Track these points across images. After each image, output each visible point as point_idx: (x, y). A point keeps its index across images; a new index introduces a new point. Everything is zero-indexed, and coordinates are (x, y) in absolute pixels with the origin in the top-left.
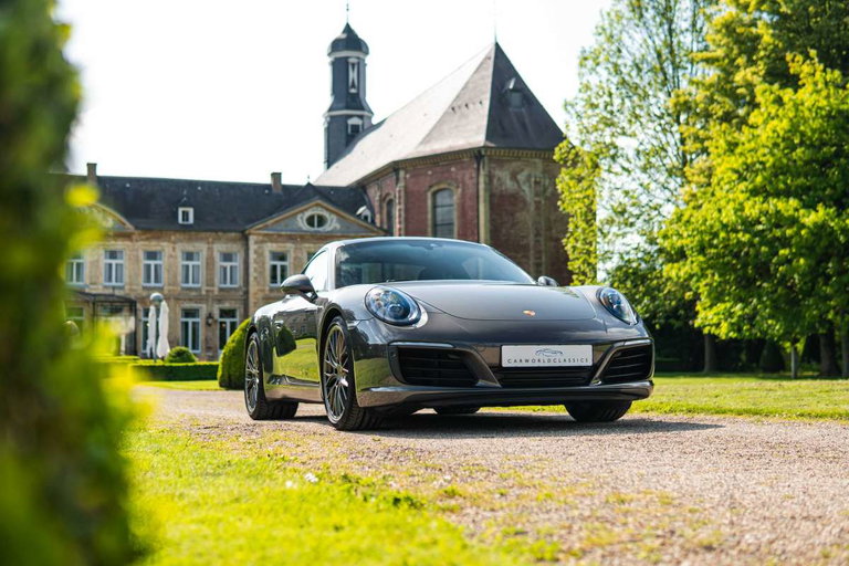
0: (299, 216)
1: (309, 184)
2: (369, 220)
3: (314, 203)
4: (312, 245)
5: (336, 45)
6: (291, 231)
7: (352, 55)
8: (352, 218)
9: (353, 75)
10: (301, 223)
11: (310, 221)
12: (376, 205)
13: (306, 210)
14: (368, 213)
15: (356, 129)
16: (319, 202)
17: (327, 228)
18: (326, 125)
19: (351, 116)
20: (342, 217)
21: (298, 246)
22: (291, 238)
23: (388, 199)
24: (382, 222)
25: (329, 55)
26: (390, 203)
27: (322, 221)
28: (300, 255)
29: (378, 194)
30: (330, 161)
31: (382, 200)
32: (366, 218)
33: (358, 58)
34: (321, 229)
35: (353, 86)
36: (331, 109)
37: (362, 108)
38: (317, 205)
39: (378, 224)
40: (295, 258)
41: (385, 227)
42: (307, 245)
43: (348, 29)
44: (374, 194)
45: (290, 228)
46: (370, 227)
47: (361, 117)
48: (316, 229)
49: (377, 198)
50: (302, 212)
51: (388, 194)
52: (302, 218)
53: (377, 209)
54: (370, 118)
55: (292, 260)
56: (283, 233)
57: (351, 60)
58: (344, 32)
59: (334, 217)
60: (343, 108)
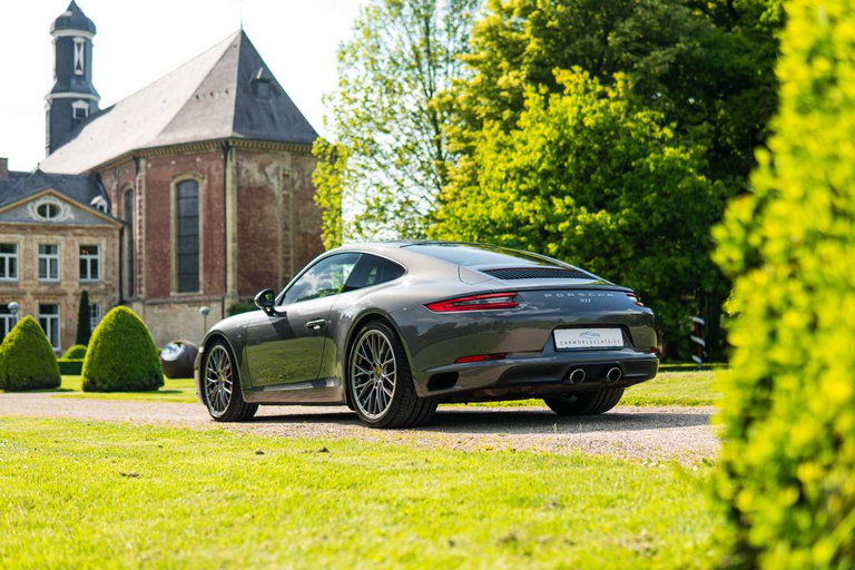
0: (29, 207)
1: (39, 172)
2: (105, 210)
3: (45, 192)
4: (43, 237)
5: (61, 23)
6: (20, 221)
7: (78, 36)
8: (87, 208)
9: (78, 56)
10: (32, 212)
11: (42, 210)
12: (113, 194)
13: (38, 198)
14: (104, 203)
15: (81, 112)
16: (52, 190)
17: (60, 218)
18: (49, 108)
19: (76, 99)
20: (78, 208)
21: (29, 237)
22: (21, 229)
23: (126, 189)
24: (119, 213)
25: (52, 33)
26: (129, 193)
27: (54, 211)
28: (30, 246)
29: (116, 183)
30: (52, 147)
31: (120, 189)
32: (102, 208)
33: (85, 38)
34: (54, 219)
35: (79, 67)
36: (54, 91)
37: (89, 92)
38: (50, 194)
39: (115, 215)
40: (25, 250)
41: (123, 218)
42: (38, 236)
43: (73, 7)
44: (110, 184)
45: (19, 217)
46: (107, 218)
47: (87, 100)
48: (48, 219)
49: (114, 188)
50: (33, 200)
51: (125, 185)
52: (32, 207)
53: (112, 199)
54: (96, 103)
55: (22, 252)
56: (13, 223)
57: (76, 40)
58: (69, 9)
59: (68, 207)
60: (68, 91)
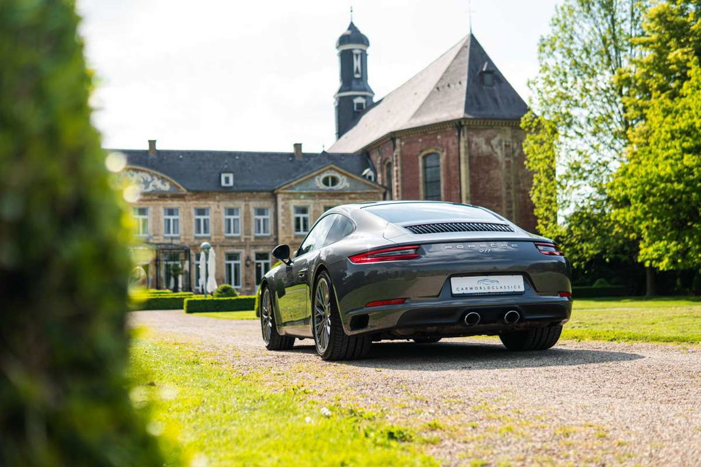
0: (316, 179)
1: (324, 152)
2: (373, 179)
3: (327, 168)
4: (327, 201)
5: (343, 40)
6: (311, 189)
7: (356, 48)
8: (359, 178)
9: (357, 63)
10: (318, 183)
11: (326, 182)
12: (378, 167)
13: (323, 172)
14: (371, 174)
15: (360, 105)
16: (332, 166)
17: (339, 186)
18: (337, 104)
19: (356, 96)
20: (352, 178)
21: (317, 201)
22: (310, 195)
23: (387, 162)
24: (383, 181)
25: (337, 48)
26: (389, 165)
27: (335, 181)
28: (318, 208)
29: (380, 158)
30: (340, 133)
31: (383, 163)
32: (370, 177)
33: (361, 50)
34: (334, 188)
35: (357, 72)
36: (340, 91)
37: (365, 90)
38: (331, 169)
39: (380, 183)
40: (314, 212)
41: (386, 184)
42: (323, 201)
43: (352, 27)
44: (376, 159)
45: (310, 187)
46: (374, 185)
47: (364, 97)
48: (330, 187)
49: (379, 162)
50: (319, 174)
51: (387, 159)
52: (319, 179)
53: (378, 170)
54: (371, 98)
55: (312, 213)
56: (305, 191)
57: (356, 52)
58: (349, 29)
59: (344, 177)
60: (350, 90)
